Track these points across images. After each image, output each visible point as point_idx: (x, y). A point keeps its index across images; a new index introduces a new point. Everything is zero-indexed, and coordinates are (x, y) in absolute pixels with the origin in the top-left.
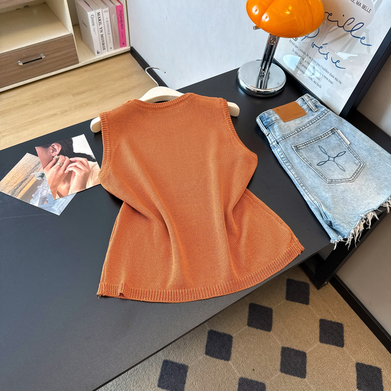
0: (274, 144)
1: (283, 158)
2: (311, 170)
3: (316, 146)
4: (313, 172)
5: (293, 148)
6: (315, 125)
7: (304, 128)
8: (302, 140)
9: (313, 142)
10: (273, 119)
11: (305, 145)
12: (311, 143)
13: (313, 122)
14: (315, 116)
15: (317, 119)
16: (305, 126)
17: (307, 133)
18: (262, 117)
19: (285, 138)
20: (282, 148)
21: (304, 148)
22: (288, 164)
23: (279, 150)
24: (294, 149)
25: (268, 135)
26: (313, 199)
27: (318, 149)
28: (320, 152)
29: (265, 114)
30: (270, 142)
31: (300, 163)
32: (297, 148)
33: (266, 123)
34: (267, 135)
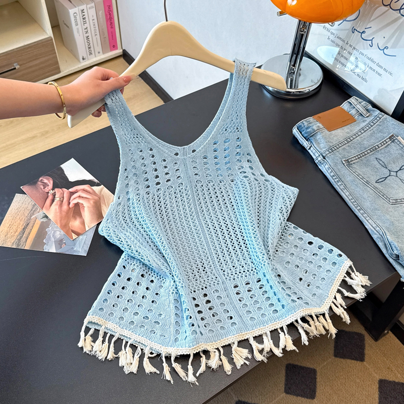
0: (319, 159)
3: (372, 158)
7: (354, 137)
8: (354, 153)
9: (368, 153)
10: (315, 128)
11: (359, 158)
12: (365, 155)
13: (365, 129)
15: (370, 126)
16: (356, 135)
17: (360, 143)
18: (300, 126)
19: (332, 150)
20: (330, 164)
21: (357, 162)
23: (327, 166)
24: (345, 164)
25: (310, 149)
26: (374, 225)
27: (375, 162)
28: (379, 166)
29: (304, 122)
32: (349, 163)
33: (306, 133)
34: (308, 148)
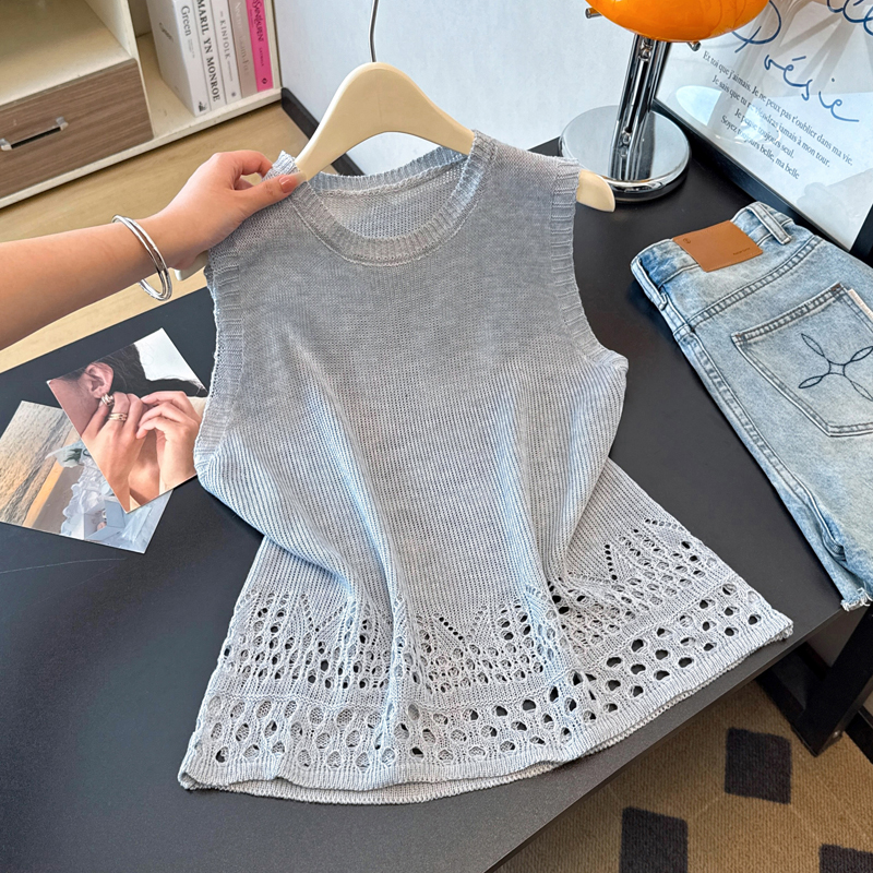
0: (683, 332)
1: (711, 371)
2: (784, 401)
3: (794, 334)
4: (790, 407)
5: (735, 339)
6: (787, 279)
7: (759, 284)
8: (757, 320)
9: (786, 322)
10: (677, 262)
11: (766, 332)
12: (780, 325)
13: (782, 270)
14: (786, 256)
15: (790, 264)
16: (763, 281)
17: (770, 300)
18: (647, 258)
19: (709, 312)
20: (705, 343)
21: (763, 341)
22: (724, 388)
23: (698, 349)
24: (738, 344)
25: (664, 309)
26: (793, 483)
27: (800, 344)
28: (806, 351)
29: (655, 250)
30: (673, 328)
31: (753, 382)
32: (744, 341)
33: (658, 274)
34: (661, 306)
